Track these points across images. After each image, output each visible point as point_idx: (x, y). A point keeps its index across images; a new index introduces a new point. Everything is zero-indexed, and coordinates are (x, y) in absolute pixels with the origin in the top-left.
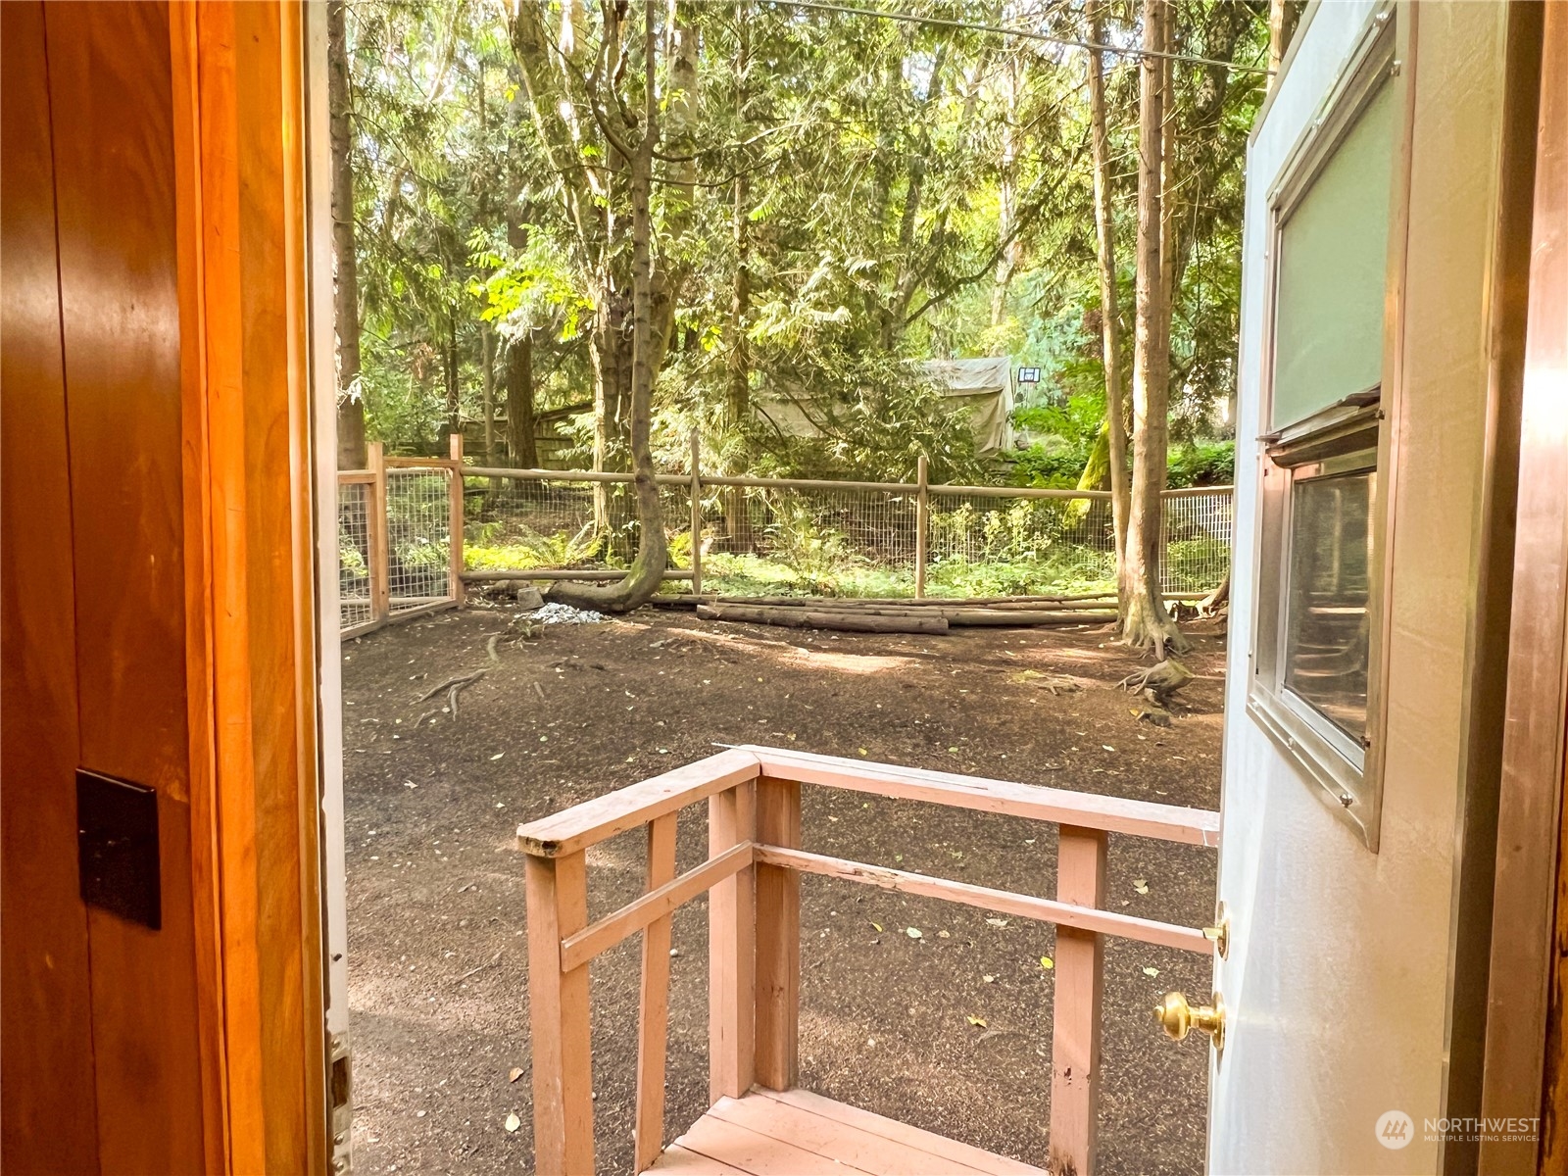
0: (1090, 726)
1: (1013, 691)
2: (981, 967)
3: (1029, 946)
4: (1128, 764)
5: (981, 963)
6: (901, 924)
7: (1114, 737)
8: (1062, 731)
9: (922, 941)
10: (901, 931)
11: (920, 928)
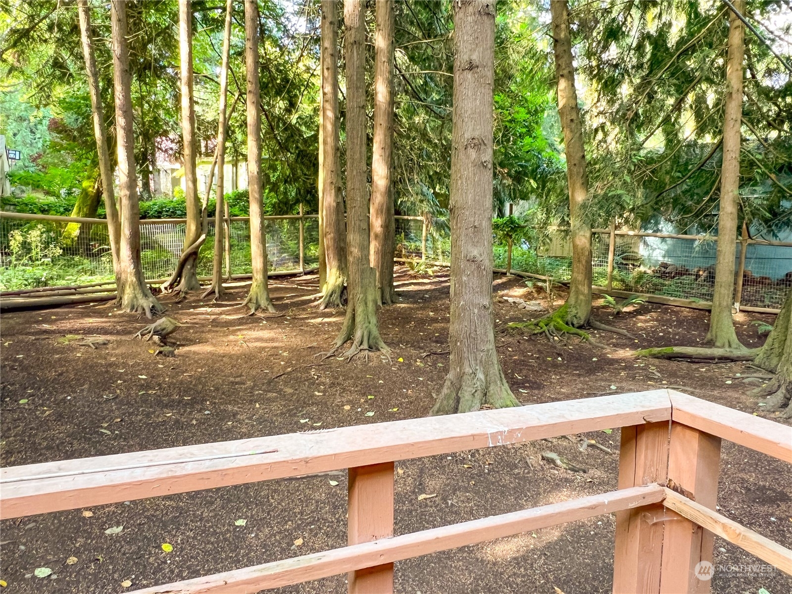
0: (125, 365)
1: (62, 350)
2: (116, 576)
3: (149, 540)
4: (159, 385)
5: (114, 572)
6: (26, 569)
7: (143, 369)
8: (107, 372)
9: (54, 577)
10: (28, 576)
11: (47, 564)
